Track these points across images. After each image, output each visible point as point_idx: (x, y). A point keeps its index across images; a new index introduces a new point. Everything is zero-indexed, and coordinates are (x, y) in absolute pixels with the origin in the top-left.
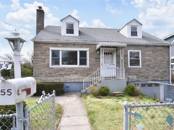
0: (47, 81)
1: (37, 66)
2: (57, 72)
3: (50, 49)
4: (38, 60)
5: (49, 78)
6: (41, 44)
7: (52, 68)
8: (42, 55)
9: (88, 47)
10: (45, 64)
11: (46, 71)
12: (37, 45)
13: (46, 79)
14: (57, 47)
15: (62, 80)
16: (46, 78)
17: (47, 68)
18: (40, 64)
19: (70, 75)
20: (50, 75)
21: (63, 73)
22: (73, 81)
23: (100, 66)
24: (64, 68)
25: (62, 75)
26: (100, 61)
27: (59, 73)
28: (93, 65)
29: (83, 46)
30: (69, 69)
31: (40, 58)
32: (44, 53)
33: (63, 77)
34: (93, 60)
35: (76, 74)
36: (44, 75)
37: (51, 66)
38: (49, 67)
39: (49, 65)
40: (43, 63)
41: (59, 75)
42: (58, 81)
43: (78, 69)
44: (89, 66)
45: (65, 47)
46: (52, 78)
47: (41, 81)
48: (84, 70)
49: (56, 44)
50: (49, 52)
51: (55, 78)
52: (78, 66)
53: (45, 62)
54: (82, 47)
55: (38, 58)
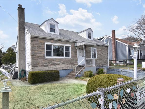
0: (43, 70)
1: (35, 57)
2: (51, 62)
3: (45, 43)
4: (35, 52)
5: (45, 67)
6: (38, 39)
7: (47, 59)
8: (39, 48)
9: (70, 44)
10: (41, 56)
11: (42, 62)
12: (35, 39)
13: (42, 69)
14: (50, 42)
15: (54, 68)
16: (42, 67)
17: (43, 59)
18: (38, 55)
19: (59, 64)
20: (45, 65)
21: (55, 63)
22: (62, 69)
23: (77, 58)
24: (55, 59)
25: (54, 64)
26: (77, 54)
27: (52, 63)
28: (73, 57)
29: (68, 43)
30: (59, 60)
31: (37, 51)
32: (40, 47)
33: (55, 66)
34: (73, 53)
35: (63, 63)
36: (41, 65)
37: (46, 57)
38: (44, 58)
39: (44, 56)
40: (40, 55)
41: (52, 64)
42: (52, 69)
43: (65, 60)
44: (71, 57)
45: (55, 43)
46: (47, 67)
47: (39, 70)
48: (68, 60)
49: (49, 40)
50: (44, 46)
51: (49, 67)
52: (64, 57)
53: (41, 54)
54: (66, 43)
55: (35, 51)
